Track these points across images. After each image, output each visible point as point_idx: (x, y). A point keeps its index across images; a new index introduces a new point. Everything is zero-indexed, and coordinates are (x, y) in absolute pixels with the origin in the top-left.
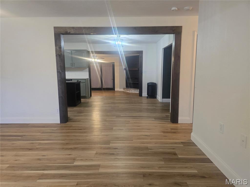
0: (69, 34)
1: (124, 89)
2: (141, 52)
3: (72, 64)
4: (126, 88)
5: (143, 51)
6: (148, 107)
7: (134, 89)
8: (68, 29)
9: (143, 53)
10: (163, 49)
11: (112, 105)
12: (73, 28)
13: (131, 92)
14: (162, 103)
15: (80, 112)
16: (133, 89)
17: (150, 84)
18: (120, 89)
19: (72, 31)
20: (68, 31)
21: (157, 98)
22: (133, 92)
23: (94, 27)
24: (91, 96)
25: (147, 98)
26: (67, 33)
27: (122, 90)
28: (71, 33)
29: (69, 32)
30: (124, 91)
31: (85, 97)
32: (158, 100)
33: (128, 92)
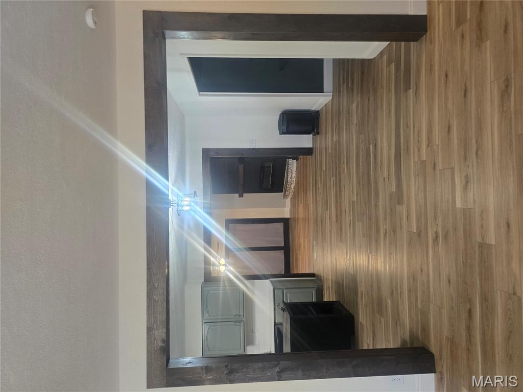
0: (167, 341)
1: (285, 196)
2: (206, 152)
3: (236, 322)
4: (285, 192)
5: (203, 149)
6: (355, 122)
7: (287, 174)
8: (154, 344)
9: (208, 149)
10: (200, 95)
11: (347, 219)
12: (149, 330)
13: (294, 180)
14: (337, 91)
15: (378, 306)
16: (288, 176)
17: (285, 128)
18: (285, 206)
19: (160, 333)
20: (160, 344)
21: (319, 109)
22: (294, 175)
23: (149, 269)
24: (313, 275)
25: (318, 133)
26: (165, 350)
27: (288, 201)
28: (164, 336)
29: (163, 341)
30: (290, 197)
31: (320, 292)
32: (326, 105)
33: (295, 186)
